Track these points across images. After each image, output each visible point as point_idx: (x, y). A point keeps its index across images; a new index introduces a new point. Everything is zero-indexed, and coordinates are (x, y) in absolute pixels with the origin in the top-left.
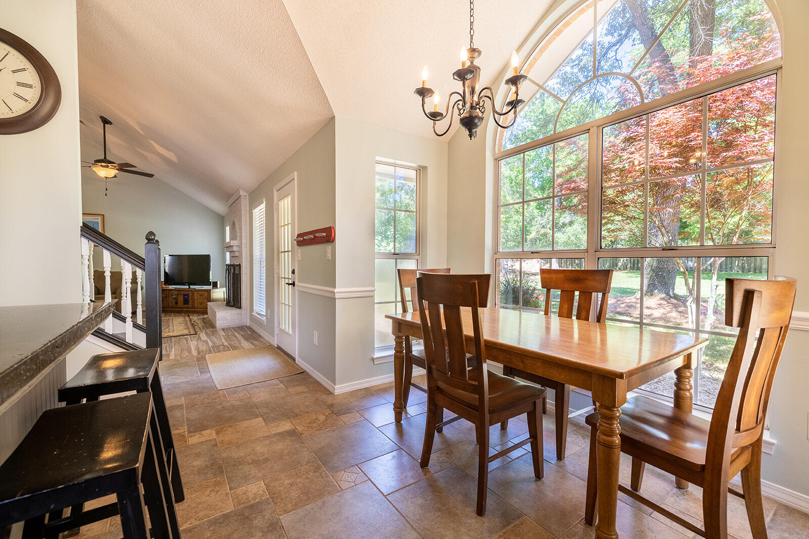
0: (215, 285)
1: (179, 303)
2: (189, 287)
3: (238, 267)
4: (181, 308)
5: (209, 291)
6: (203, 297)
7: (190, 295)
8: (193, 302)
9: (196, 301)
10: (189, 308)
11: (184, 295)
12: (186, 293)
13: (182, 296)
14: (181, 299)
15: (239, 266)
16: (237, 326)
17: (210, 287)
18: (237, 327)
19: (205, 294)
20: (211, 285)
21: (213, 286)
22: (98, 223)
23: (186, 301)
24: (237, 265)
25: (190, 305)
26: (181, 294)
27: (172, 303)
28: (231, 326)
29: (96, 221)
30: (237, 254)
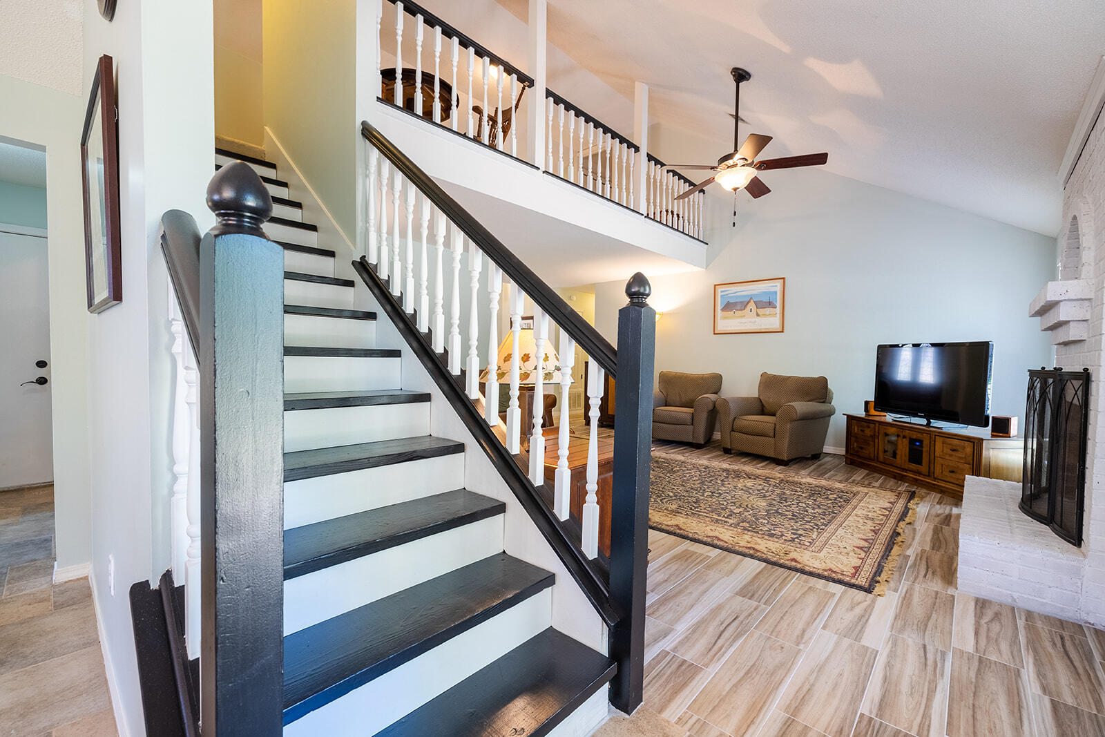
0: (1001, 427)
1: (898, 457)
2: (929, 423)
3: (1077, 383)
4: (904, 470)
5: (977, 443)
6: (958, 454)
7: (926, 442)
8: (932, 462)
9: (939, 461)
10: (920, 473)
11: (912, 441)
12: (915, 435)
13: (906, 442)
14: (903, 448)
15: (1085, 377)
16: (1048, 611)
17: (984, 432)
18: (1047, 619)
19: (964, 448)
20: (986, 425)
21: (993, 431)
22: (776, 293)
23: (916, 455)
24: (1075, 375)
25: (924, 468)
26: (904, 437)
27: (885, 451)
28: (1020, 604)
29: (773, 289)
30: (1073, 333)
